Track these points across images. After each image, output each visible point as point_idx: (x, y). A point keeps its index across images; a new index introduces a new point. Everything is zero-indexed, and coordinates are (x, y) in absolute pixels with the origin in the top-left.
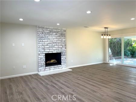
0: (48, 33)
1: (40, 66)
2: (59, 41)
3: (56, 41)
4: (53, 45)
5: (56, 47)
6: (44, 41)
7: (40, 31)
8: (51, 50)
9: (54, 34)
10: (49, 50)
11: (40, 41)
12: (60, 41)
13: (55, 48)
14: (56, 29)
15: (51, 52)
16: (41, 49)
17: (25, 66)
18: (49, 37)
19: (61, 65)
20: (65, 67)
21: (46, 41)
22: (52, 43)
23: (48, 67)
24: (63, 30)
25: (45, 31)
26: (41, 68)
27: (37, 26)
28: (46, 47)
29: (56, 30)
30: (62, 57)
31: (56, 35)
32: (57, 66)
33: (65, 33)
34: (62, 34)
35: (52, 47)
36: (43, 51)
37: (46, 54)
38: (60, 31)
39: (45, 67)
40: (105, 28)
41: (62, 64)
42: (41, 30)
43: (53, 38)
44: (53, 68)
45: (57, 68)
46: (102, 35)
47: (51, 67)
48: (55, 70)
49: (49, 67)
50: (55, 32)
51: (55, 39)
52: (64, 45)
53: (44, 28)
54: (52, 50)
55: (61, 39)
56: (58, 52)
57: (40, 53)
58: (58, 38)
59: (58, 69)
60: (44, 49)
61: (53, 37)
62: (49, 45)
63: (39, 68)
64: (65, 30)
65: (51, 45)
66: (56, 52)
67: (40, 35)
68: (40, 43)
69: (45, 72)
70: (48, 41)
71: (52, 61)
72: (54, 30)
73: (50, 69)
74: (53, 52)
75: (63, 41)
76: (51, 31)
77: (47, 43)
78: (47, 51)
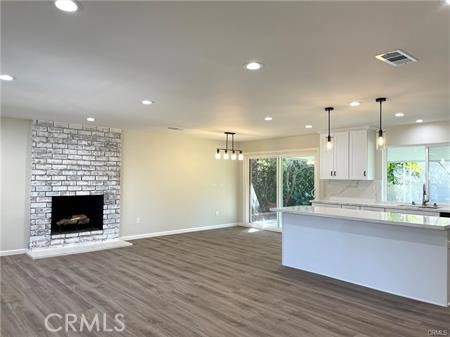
0: (66, 142)
1: (33, 233)
2: (97, 164)
3: (88, 163)
4: (79, 173)
5: (88, 178)
6: (49, 161)
7: (41, 134)
8: (70, 188)
9: (84, 143)
10: (65, 188)
11: (39, 163)
12: (102, 164)
13: (85, 183)
14: (91, 130)
15: (73, 194)
16: (38, 183)
18: (67, 152)
19: (100, 232)
20: (113, 236)
21: (56, 161)
22: (76, 167)
23: (58, 236)
24: (115, 134)
25: (56, 135)
26: (37, 238)
27: (31, 121)
28: (56, 178)
29: (89, 133)
30: (105, 207)
31: (89, 145)
32: (89, 233)
33: (118, 141)
34: (107, 145)
35: (75, 178)
36: (45, 189)
37: (54, 199)
38: (102, 134)
39: (52, 234)
40: (227, 133)
41: (104, 227)
42: (42, 131)
43: (80, 154)
44: (77, 239)
45: (90, 238)
46: (218, 151)
47: (68, 235)
48: (81, 244)
49: (63, 236)
50: (86, 138)
51: (87, 158)
52: (113, 174)
53: (51, 126)
54: (76, 188)
55: (104, 159)
56: (93, 193)
57: (35, 194)
58: (95, 153)
59: (93, 243)
60: (49, 184)
61: (80, 152)
62: (67, 173)
63: (32, 239)
64: (119, 134)
65: (71, 173)
66: (88, 194)
67: (41, 145)
68: (38, 167)
69: (50, 249)
70: (64, 162)
71: (75, 219)
72: (83, 133)
73: (67, 240)
74: (79, 194)
75: (112, 163)
76: (73, 136)
77: (60, 167)
78: (60, 190)
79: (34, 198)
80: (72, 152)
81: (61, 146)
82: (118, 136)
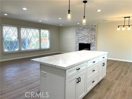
0: (82, 30)
2: (89, 35)
3: (87, 35)
4: (85, 38)
5: (87, 39)
6: (79, 35)
7: (77, 28)
15: (83, 43)
18: (82, 32)
21: (80, 35)
24: (94, 26)
25: (80, 28)
28: (80, 39)
29: (87, 27)
30: (91, 47)
31: (87, 30)
33: (95, 27)
34: (92, 29)
37: (79, 44)
38: (91, 26)
40: (125, 17)
50: (86, 28)
51: (87, 33)
52: (93, 38)
53: (79, 26)
54: (84, 41)
55: (91, 33)
56: (88, 43)
58: (89, 32)
60: (78, 40)
61: (85, 32)
62: (82, 37)
65: (83, 37)
67: (77, 31)
68: (77, 36)
72: (86, 27)
74: (85, 43)
75: (93, 34)
76: (83, 28)
77: (81, 36)
78: (81, 42)
79: (76, 43)
80: (83, 32)
81: (81, 31)
82: (95, 26)
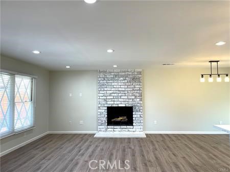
0: (113, 79)
1: (99, 124)
2: (129, 89)
3: (124, 89)
4: (119, 95)
5: (124, 97)
6: (105, 89)
7: (101, 76)
8: (115, 103)
9: (121, 79)
10: (113, 103)
11: (101, 90)
12: (131, 89)
13: (123, 100)
14: (125, 72)
15: (117, 106)
16: (101, 100)
17: (81, 122)
18: (113, 84)
19: (132, 127)
20: (139, 130)
21: (109, 89)
22: (118, 92)
23: (110, 127)
24: (138, 72)
25: (108, 76)
26: (101, 127)
27: (97, 71)
28: (108, 97)
30: (134, 113)
31: (124, 80)
32: (125, 127)
33: (140, 76)
34: (134, 79)
35: (117, 97)
36: (104, 103)
37: (108, 107)
38: (131, 73)
39: (108, 125)
40: (211, 62)
41: (134, 124)
42: (102, 75)
44: (120, 130)
45: (127, 130)
46: (202, 76)
47: (115, 127)
48: (122, 133)
49: (113, 127)
50: (122, 76)
51: (123, 87)
52: (138, 95)
53: (105, 72)
54: (118, 103)
55: (132, 86)
56: (127, 105)
57: (100, 105)
58: (127, 84)
59: (128, 133)
60: (105, 100)
61: (119, 84)
62: (114, 95)
63: (99, 127)
64: (141, 72)
65: (115, 95)
66: (124, 105)
67: (101, 82)
68: (101, 92)
70: (112, 89)
71: (120, 119)
72: (121, 74)
73: (115, 130)
74: (120, 105)
75: (137, 89)
76: (116, 76)
77: (110, 92)
78: (111, 103)
79: (99, 107)
80: (115, 84)
81: (111, 81)
82: (140, 73)
